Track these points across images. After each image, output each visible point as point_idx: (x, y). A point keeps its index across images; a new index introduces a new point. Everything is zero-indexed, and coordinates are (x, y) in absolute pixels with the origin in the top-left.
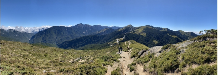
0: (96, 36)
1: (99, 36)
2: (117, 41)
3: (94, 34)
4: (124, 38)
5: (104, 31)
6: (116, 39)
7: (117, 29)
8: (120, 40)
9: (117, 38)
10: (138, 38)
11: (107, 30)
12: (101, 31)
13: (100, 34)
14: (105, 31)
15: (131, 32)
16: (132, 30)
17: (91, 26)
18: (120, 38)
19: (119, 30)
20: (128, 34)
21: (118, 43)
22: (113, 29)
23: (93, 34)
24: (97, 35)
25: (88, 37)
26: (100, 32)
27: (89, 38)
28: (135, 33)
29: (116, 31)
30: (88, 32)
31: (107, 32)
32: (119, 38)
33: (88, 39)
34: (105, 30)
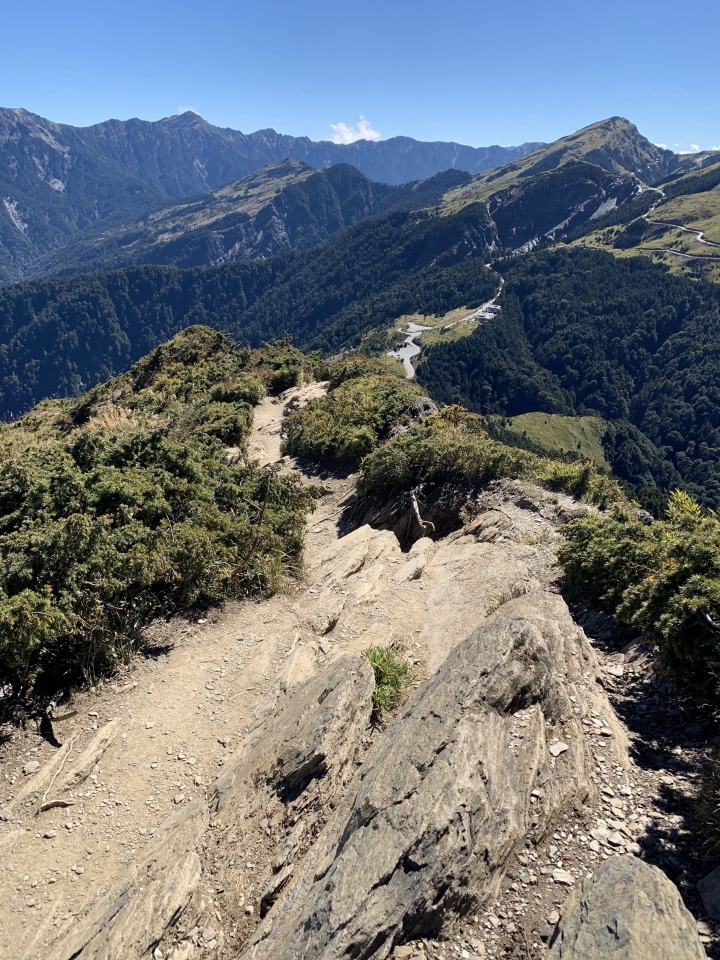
0: (159, 279)
1: (187, 280)
2: (398, 342)
3: (130, 250)
4: (486, 311)
5: (252, 208)
6: (393, 315)
7: (425, 174)
8: (432, 340)
9: (406, 309)
10: (668, 328)
11: (288, 193)
12: (209, 200)
13: (196, 245)
14: (266, 213)
15: (590, 241)
16: (611, 205)
17: (67, 134)
18: (440, 310)
19: (453, 201)
20: (555, 261)
21: (411, 373)
22: (374, 176)
23: (109, 245)
24: (172, 267)
25: (41, 295)
26: (202, 221)
27: (70, 315)
28: (647, 247)
29: (400, 218)
30: (35, 229)
31: (290, 225)
32: (425, 312)
33: (49, 331)
34: (270, 190)
